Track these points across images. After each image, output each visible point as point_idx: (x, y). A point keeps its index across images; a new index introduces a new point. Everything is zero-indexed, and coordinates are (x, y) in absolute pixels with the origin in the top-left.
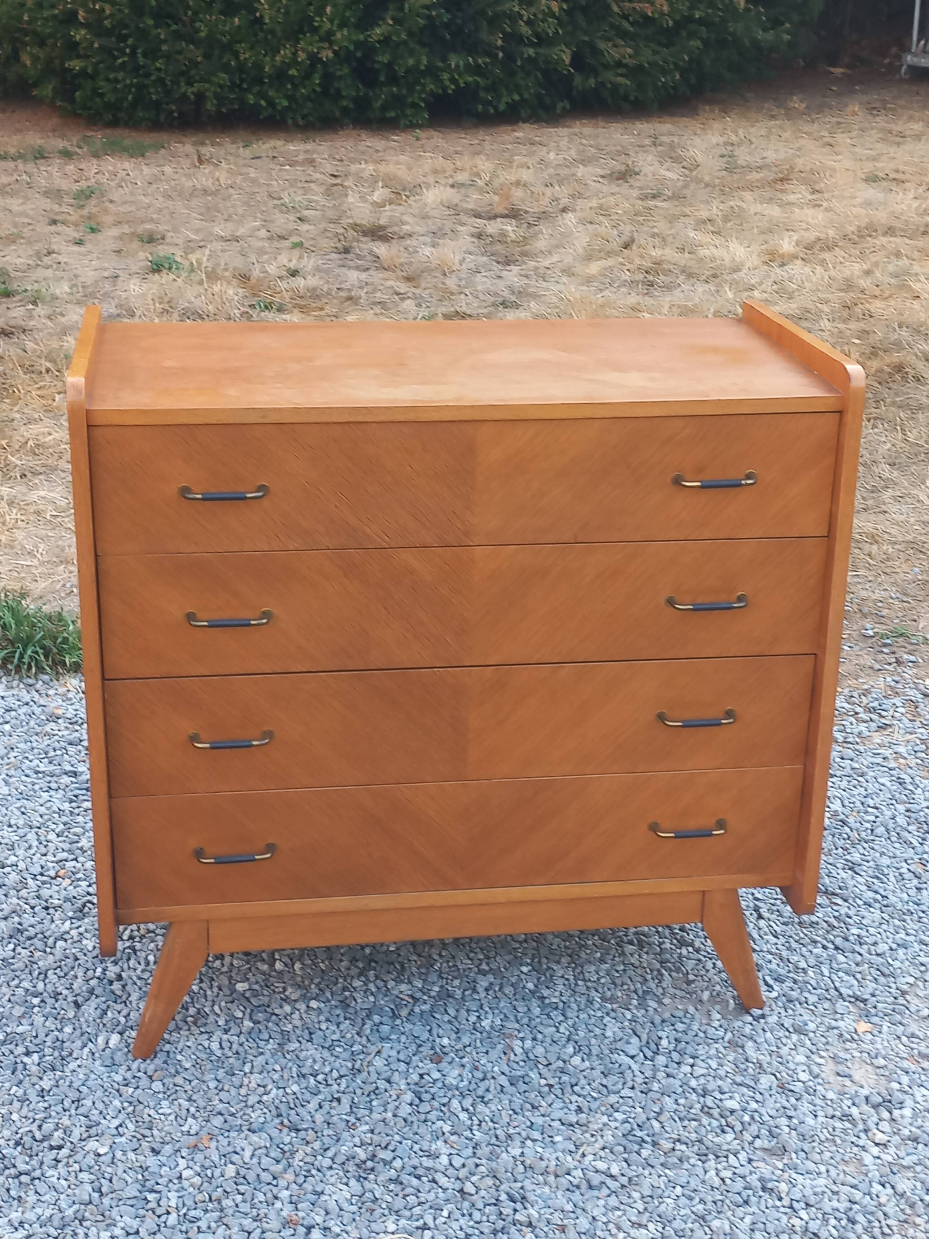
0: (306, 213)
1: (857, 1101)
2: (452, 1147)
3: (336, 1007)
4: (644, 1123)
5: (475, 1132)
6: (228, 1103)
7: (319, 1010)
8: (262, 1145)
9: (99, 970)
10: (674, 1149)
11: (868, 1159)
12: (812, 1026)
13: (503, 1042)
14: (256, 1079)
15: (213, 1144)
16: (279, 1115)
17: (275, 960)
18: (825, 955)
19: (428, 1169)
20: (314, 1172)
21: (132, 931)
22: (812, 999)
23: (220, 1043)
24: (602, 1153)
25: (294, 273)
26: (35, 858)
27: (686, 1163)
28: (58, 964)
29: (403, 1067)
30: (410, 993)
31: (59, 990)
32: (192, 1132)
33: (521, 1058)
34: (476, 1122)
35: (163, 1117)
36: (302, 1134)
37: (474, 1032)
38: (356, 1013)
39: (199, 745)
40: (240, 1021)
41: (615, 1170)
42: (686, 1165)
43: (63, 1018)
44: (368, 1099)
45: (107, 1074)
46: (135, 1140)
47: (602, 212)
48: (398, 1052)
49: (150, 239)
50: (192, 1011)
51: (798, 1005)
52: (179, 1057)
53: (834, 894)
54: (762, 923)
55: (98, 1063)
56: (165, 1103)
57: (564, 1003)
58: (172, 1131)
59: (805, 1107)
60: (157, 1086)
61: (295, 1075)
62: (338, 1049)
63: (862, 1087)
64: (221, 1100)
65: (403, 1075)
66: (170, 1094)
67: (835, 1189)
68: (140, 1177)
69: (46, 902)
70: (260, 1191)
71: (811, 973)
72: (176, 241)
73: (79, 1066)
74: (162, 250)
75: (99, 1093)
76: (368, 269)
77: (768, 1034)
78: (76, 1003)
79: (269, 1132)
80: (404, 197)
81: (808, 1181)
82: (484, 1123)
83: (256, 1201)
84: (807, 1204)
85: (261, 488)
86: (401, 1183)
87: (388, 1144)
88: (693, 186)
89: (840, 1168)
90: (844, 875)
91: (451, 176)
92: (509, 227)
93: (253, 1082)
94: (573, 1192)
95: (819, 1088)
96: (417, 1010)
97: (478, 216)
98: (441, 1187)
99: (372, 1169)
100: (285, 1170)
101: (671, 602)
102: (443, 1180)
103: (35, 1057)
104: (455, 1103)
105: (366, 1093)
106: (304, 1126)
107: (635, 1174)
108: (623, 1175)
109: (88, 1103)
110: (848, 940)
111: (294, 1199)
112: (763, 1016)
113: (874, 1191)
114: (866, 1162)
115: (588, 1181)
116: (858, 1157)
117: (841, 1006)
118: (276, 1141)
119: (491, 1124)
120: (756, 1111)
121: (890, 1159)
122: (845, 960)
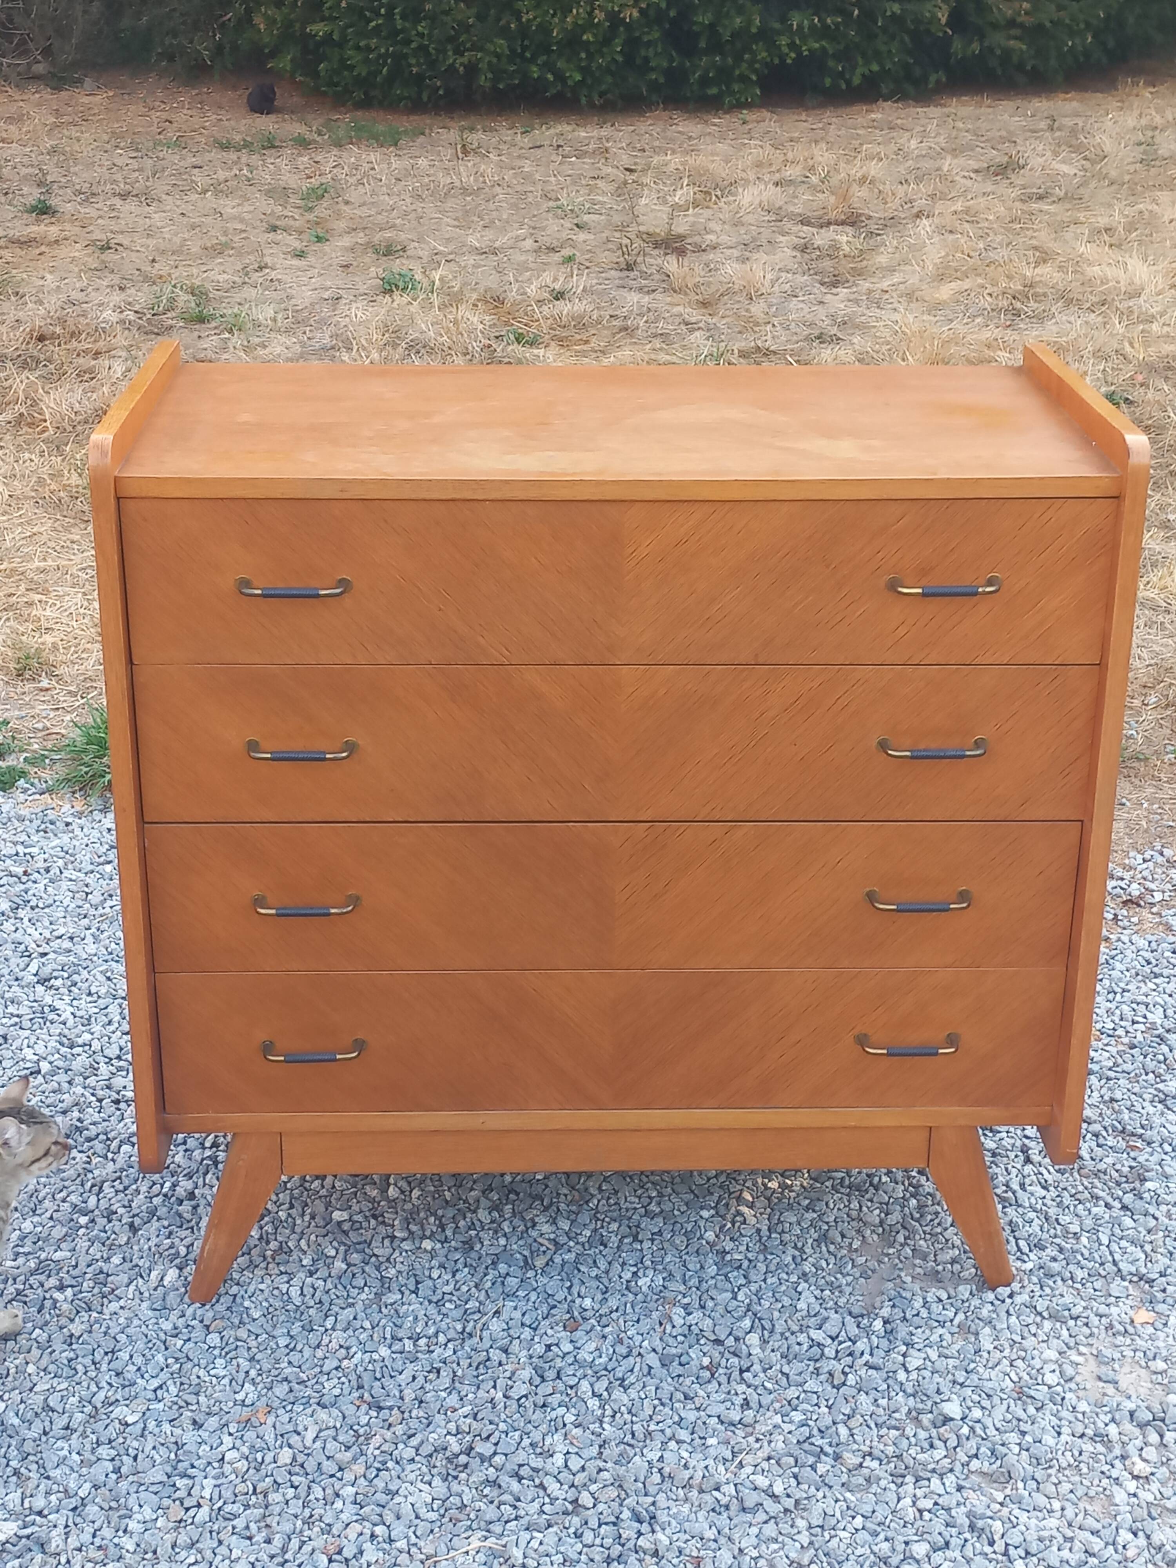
0: (586, 218)
1: (1117, 1417)
2: (572, 1443)
3: (456, 1249)
4: (827, 1428)
5: (605, 1426)
6: (300, 1367)
7: (433, 1254)
8: (331, 1424)
9: (168, 1185)
10: (861, 1465)
11: (1120, 1496)
13: (660, 1308)
14: (338, 1337)
15: (271, 1420)
16: (360, 1387)
17: (389, 1185)
18: (1107, 1216)
19: (536, 1470)
20: (390, 1464)
21: (216, 1137)
22: (1080, 1274)
23: (302, 1288)
24: (765, 1465)
25: (559, 296)
26: (114, 1038)
27: (874, 1486)
28: (118, 1174)
29: (527, 1333)
30: (552, 1236)
31: (114, 1208)
32: (247, 1402)
33: (680, 1331)
34: (609, 1412)
35: (214, 1380)
36: (385, 1413)
37: (626, 1292)
38: (479, 1258)
39: (264, 911)
40: (331, 1260)
41: (778, 1489)
42: (874, 1488)
43: (112, 1244)
44: (475, 1373)
45: (155, 1321)
46: (175, 1407)
47: (968, 218)
48: (523, 1315)
49: (388, 251)
50: (273, 1245)
51: (1059, 1282)
52: (247, 1303)
53: (1133, 1135)
54: (1028, 1168)
55: (145, 1305)
56: (220, 1362)
57: (750, 1261)
58: (221, 1399)
59: (1046, 1419)
60: (214, 1339)
61: (388, 1336)
62: (448, 1305)
63: (1129, 1397)
64: (290, 1363)
65: (524, 1344)
66: (228, 1352)
67: (1069, 1534)
68: (173, 1456)
69: (118, 1093)
70: (319, 1483)
71: (1084, 1240)
72: (421, 253)
73: (122, 1308)
74: (398, 265)
75: (140, 1345)
76: (654, 291)
77: (1013, 1319)
78: (131, 1225)
79: (343, 1408)
80: (714, 198)
81: (1034, 1521)
82: (618, 1415)
83: (311, 1497)
84: (1027, 1553)
85: (342, 582)
86: (500, 1487)
87: (490, 1436)
88: (1093, 184)
89: (1081, 1505)
90: (1151, 1110)
91: (778, 171)
92: (844, 237)
93: (334, 1341)
94: (720, 1513)
95: (1069, 1395)
96: (558, 1259)
97: (805, 222)
98: (549, 1496)
99: (466, 1466)
100: (355, 1459)
101: (883, 746)
102: (553, 1486)
103: (69, 1292)
104: (585, 1385)
105: (475, 1365)
106: (388, 1404)
107: (805, 1495)
108: (788, 1496)
109: (124, 1356)
110: (1141, 1198)
111: (360, 1498)
112: (1011, 1294)
113: (1120, 1540)
114: (1117, 1501)
115: (741, 1501)
116: (1108, 1492)
117: (1117, 1287)
118: (349, 1421)
119: (628, 1417)
120: (979, 1421)
121: (1150, 1498)
122: (1132, 1224)
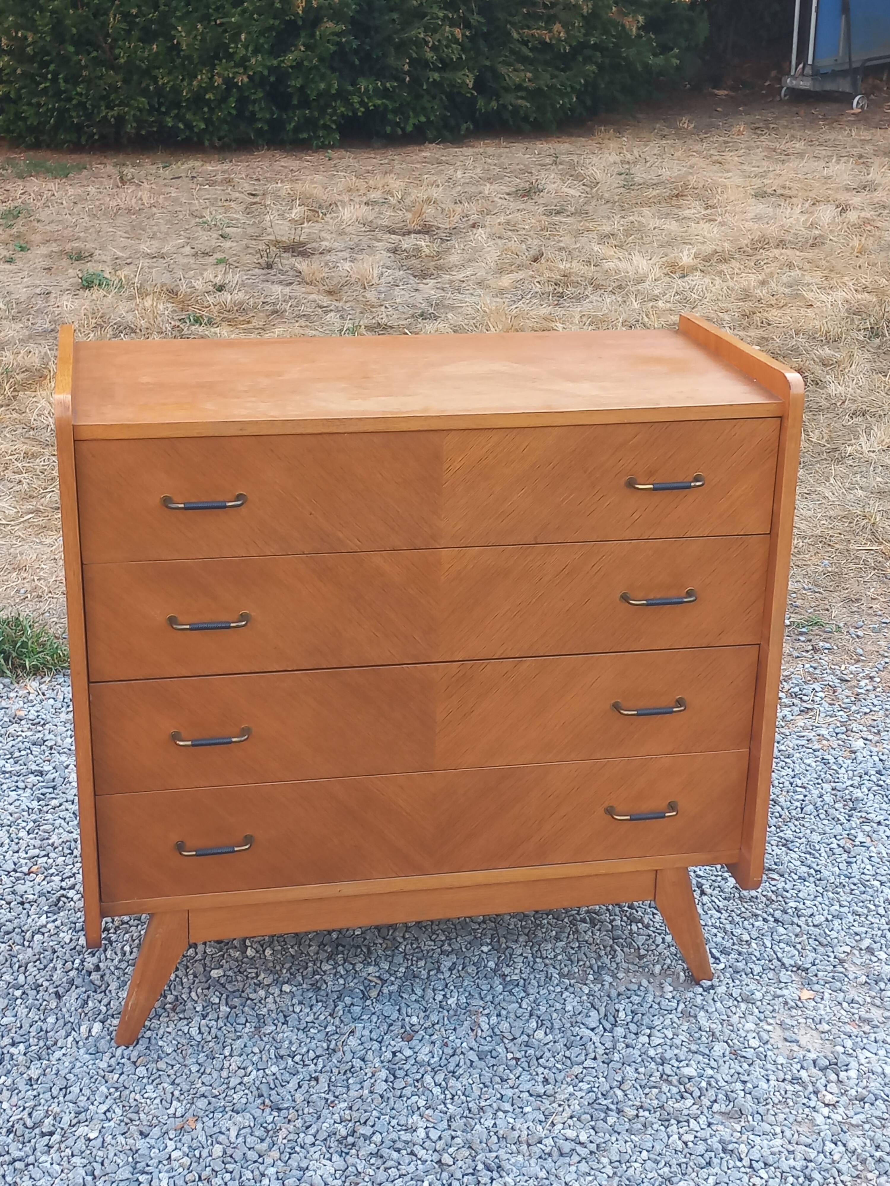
0: (228, 230)
1: (805, 1065)
2: (428, 1120)
3: (308, 990)
4: (607, 1092)
5: (449, 1106)
6: (211, 1085)
7: (292, 994)
8: (247, 1124)
9: (77, 961)
10: (637, 1116)
11: (819, 1119)
12: (758, 995)
13: (468, 1019)
14: (236, 1061)
15: (199, 1126)
16: (261, 1096)
17: (247, 947)
18: (766, 927)
19: (407, 1142)
20: (298, 1149)
21: (107, 923)
22: (757, 969)
23: (199, 1028)
24: (570, 1122)
25: (220, 288)
26: (8, 856)
27: (650, 1129)
28: (37, 956)
29: (376, 1045)
30: (377, 974)
31: (40, 982)
32: (178, 1114)
33: (488, 1033)
34: (449, 1096)
35: (148, 1101)
36: (284, 1113)
37: (441, 1010)
38: (327, 995)
39: (181, 743)
40: (216, 1006)
41: (583, 1138)
42: (650, 1131)
43: (46, 1009)
44: (345, 1077)
45: (91, 1062)
46: (123, 1124)
47: (510, 228)
48: (371, 1032)
49: (79, 257)
50: (170, 998)
51: (744, 976)
52: (160, 1043)
53: (769, 870)
54: (705, 899)
55: (82, 1051)
56: (149, 1088)
57: (525, 980)
58: (157, 1114)
59: (757, 1071)
60: (141, 1071)
61: (273, 1056)
62: (312, 1030)
63: (809, 1051)
64: (203, 1083)
65: (376, 1053)
66: (154, 1079)
67: (791, 1148)
68: (130, 1159)
69: (22, 897)
70: (247, 1168)
71: (754, 945)
72: (104, 258)
73: (64, 1055)
74: (91, 267)
75: (86, 1080)
76: (291, 284)
77: (718, 1004)
78: (57, 993)
79: (253, 1112)
80: (321, 215)
81: (765, 1141)
82: (457, 1097)
83: (244, 1178)
84: (766, 1164)
85: (239, 497)
86: (382, 1157)
87: (367, 1120)
88: (594, 202)
89: (794, 1128)
90: (779, 852)
91: (365, 194)
92: (423, 242)
93: (233, 1064)
94: (545, 1159)
95: (769, 1053)
96: (385, 991)
97: (392, 232)
98: (420, 1159)
99: (353, 1145)
100: (270, 1149)
101: (625, 598)
102: (421, 1153)
103: (22, 1047)
104: (428, 1078)
105: (342, 1072)
106: (286, 1106)
107: (603, 1141)
108: (591, 1142)
109: (75, 1090)
110: (786, 913)
111: (281, 1175)
112: (712, 987)
113: (827, 1149)
114: (818, 1122)
115: (559, 1149)
116: (810, 1117)
117: (784, 975)
118: (260, 1120)
119: (463, 1098)
120: (712, 1077)
121: (840, 1118)
122: (785, 932)
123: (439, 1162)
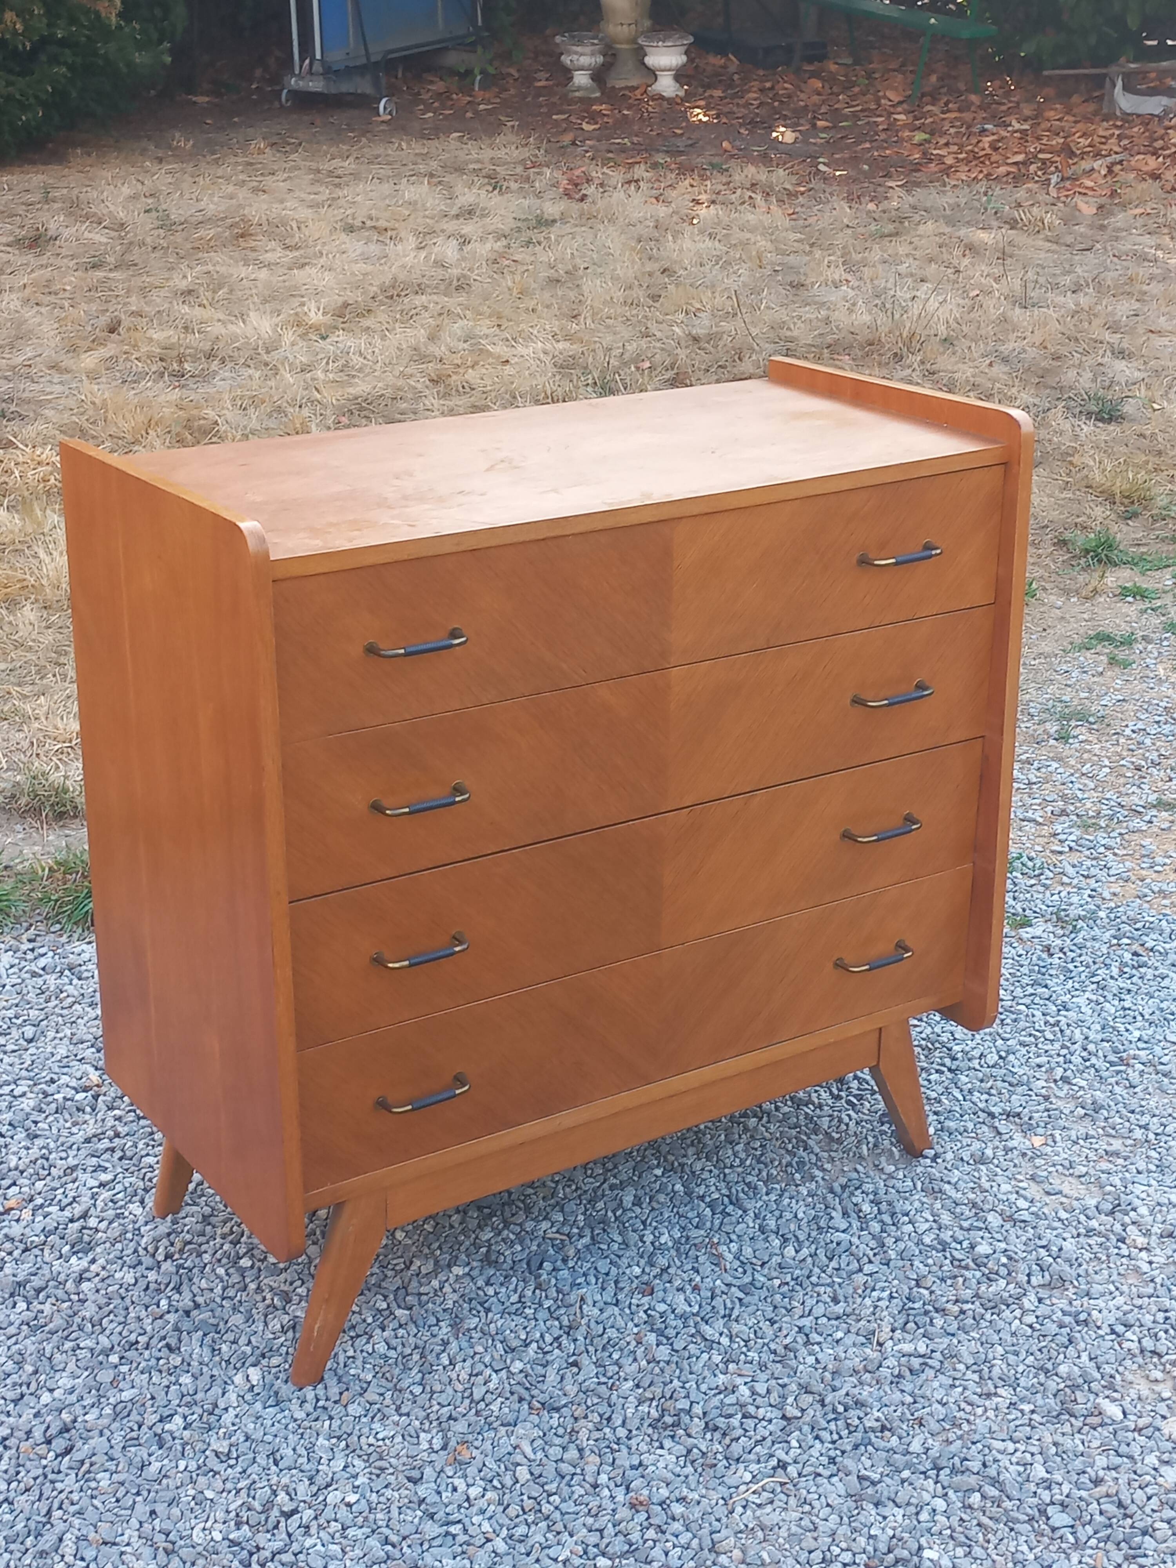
1: (1089, 1214)
2: (741, 1376)
3: (483, 1267)
4: (910, 1294)
6: (450, 1404)
7: (470, 1276)
8: (534, 1435)
9: (164, 1302)
10: (961, 1311)
11: (1143, 1266)
12: (989, 1152)
14: (463, 1369)
15: (475, 1452)
16: (522, 1400)
18: (945, 1079)
19: (734, 1405)
20: (614, 1446)
23: (386, 1343)
24: (896, 1336)
29: (616, 1309)
30: (554, 1230)
32: (436, 1447)
33: (735, 1264)
35: (387, 1442)
36: (565, 1411)
39: (395, 965)
40: (389, 1312)
41: (922, 1349)
42: (985, 1323)
43: (169, 1368)
44: (608, 1353)
45: (280, 1416)
46: (376, 1476)
48: (602, 1295)
51: (960, 1136)
52: (351, 1371)
55: (258, 1406)
56: (377, 1426)
57: (728, 1196)
58: (412, 1453)
59: (1047, 1233)
60: (353, 1410)
63: (1081, 1199)
64: (439, 1404)
65: (624, 1317)
67: (1137, 1303)
68: (419, 1513)
69: (21, 1242)
70: (570, 1484)
73: (238, 1416)
75: (293, 1437)
77: (956, 1172)
78: (168, 1347)
79: (530, 1419)
81: (1108, 1303)
82: (752, 1342)
83: (575, 1496)
84: (1126, 1326)
86: (716, 1429)
87: (673, 1393)
89: (1124, 1282)
93: (462, 1373)
94: (900, 1382)
95: (1045, 1211)
96: (578, 1246)
100: (581, 1455)
101: (858, 701)
102: (759, 1413)
105: (600, 1348)
106: (561, 1403)
107: (944, 1347)
108: (933, 1351)
110: (957, 1059)
111: (618, 1480)
112: (936, 1156)
114: (1144, 1270)
115: (907, 1368)
116: (1132, 1267)
117: (1000, 1126)
118: (545, 1427)
119: (759, 1341)
120: (1007, 1250)
121: (1163, 1260)
122: (967, 1079)
123: (784, 1417)
